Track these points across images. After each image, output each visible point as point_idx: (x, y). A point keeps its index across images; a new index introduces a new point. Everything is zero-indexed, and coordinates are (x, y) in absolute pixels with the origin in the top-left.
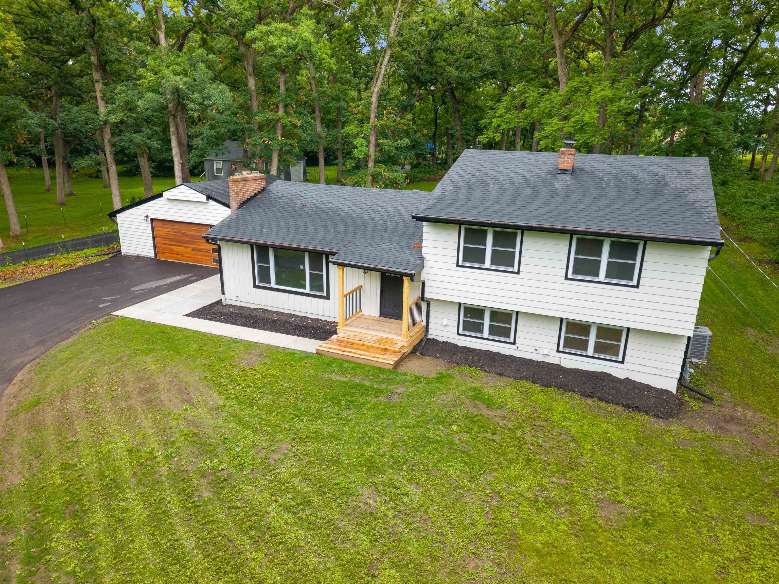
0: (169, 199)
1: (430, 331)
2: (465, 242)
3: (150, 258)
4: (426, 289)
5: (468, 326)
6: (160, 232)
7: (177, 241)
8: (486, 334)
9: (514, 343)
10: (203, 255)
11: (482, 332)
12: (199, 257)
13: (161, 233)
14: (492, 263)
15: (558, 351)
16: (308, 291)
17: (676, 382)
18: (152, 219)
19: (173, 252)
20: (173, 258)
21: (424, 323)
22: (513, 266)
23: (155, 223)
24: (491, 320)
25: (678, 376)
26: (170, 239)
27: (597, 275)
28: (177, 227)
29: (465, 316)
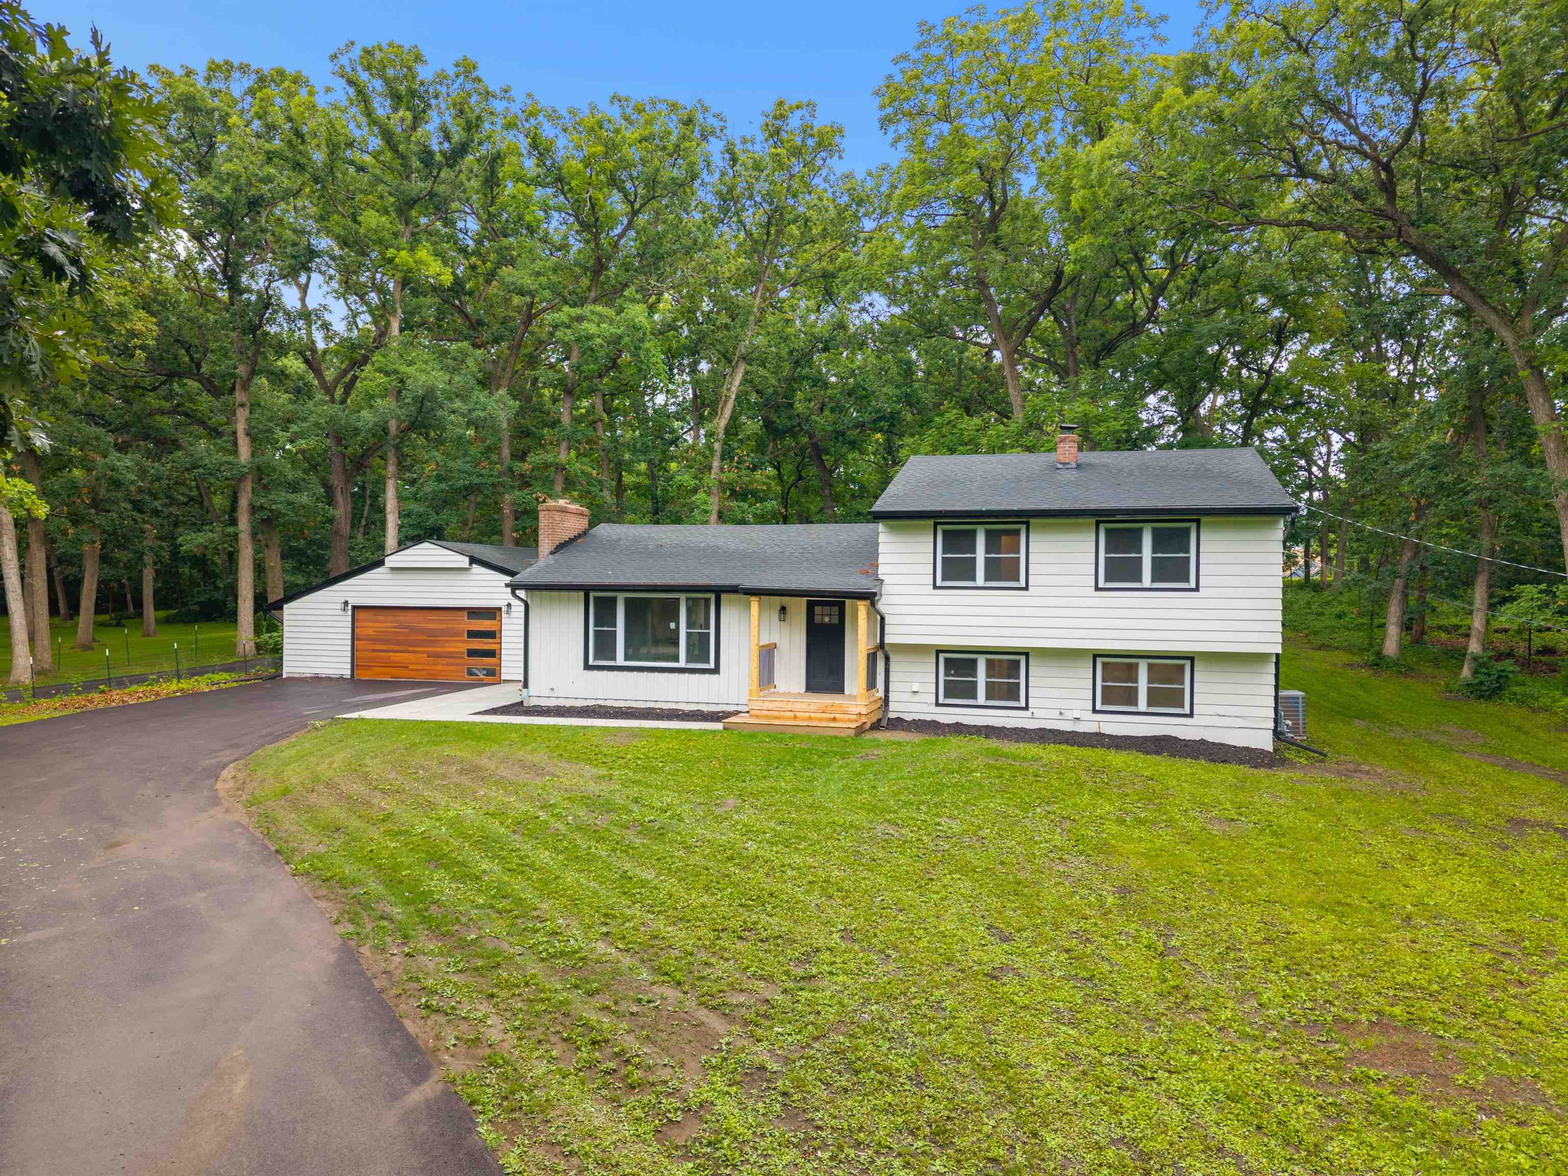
0: (393, 569)
1: (892, 706)
2: (945, 551)
3: (341, 678)
4: (887, 629)
5: (952, 690)
6: (369, 627)
7: (398, 643)
8: (981, 699)
9: (1026, 708)
10: (448, 664)
11: (974, 696)
12: (440, 668)
13: (370, 632)
14: (987, 579)
15: (1095, 711)
16: (682, 663)
17: (1270, 734)
18: (355, 608)
19: (389, 664)
20: (386, 674)
21: (881, 694)
22: (1018, 580)
23: (360, 615)
24: (988, 675)
25: (1271, 725)
26: (386, 642)
27: (1140, 580)
28: (402, 617)
29: (947, 674)
